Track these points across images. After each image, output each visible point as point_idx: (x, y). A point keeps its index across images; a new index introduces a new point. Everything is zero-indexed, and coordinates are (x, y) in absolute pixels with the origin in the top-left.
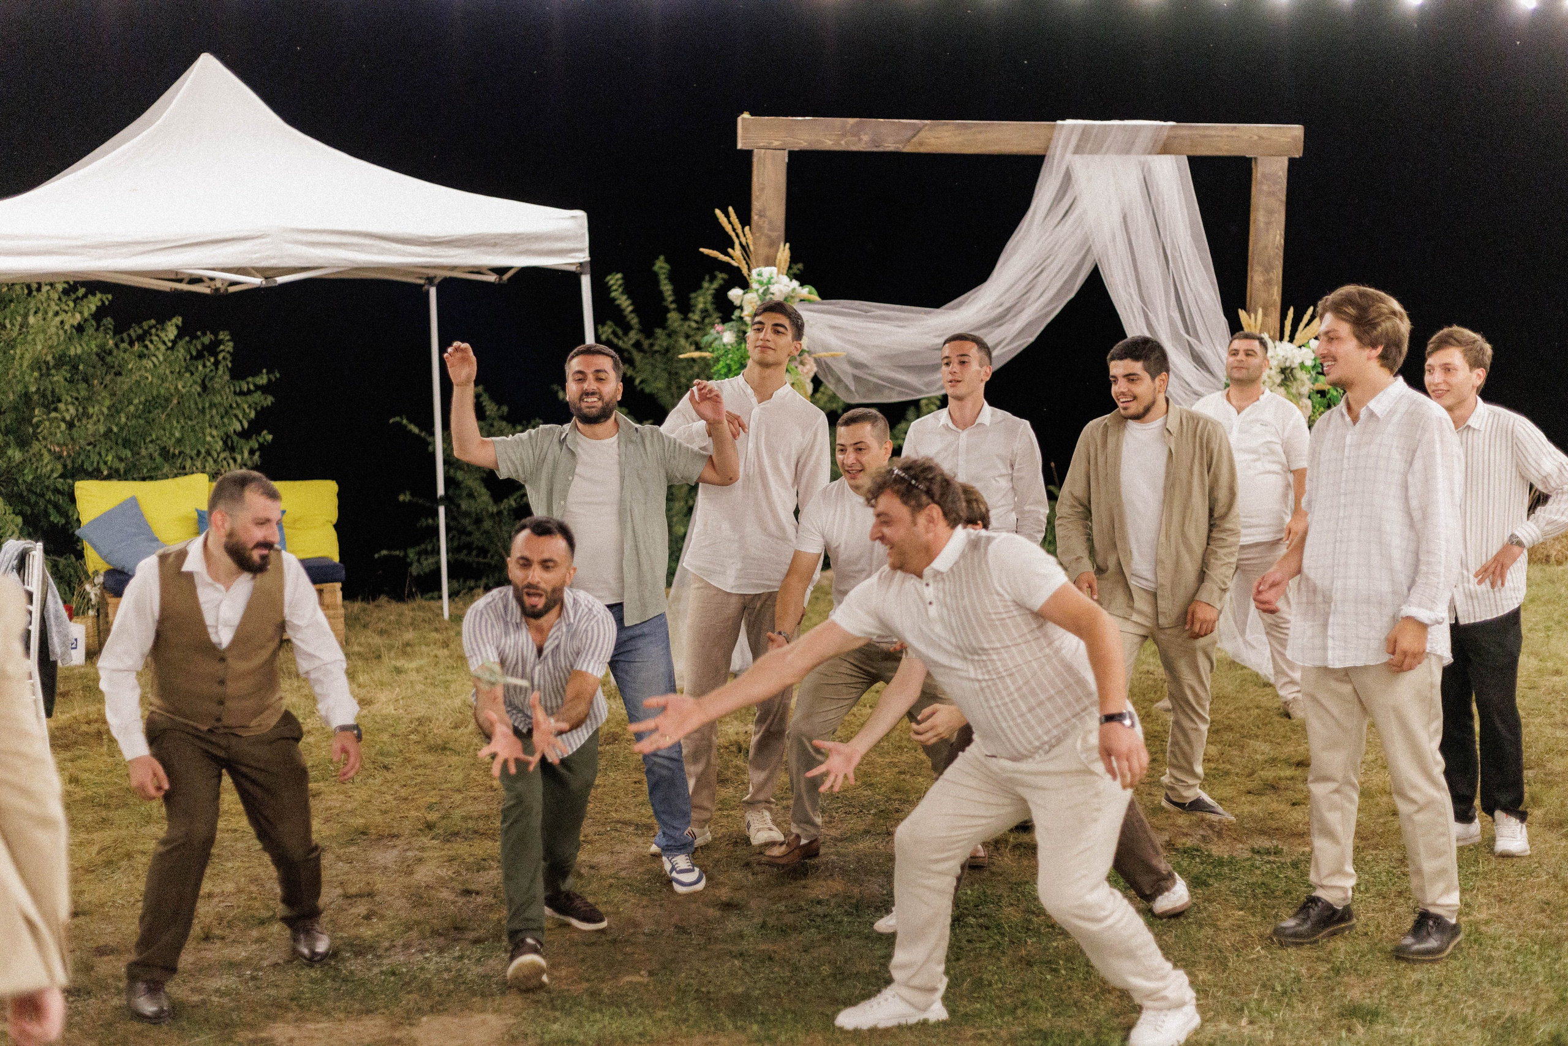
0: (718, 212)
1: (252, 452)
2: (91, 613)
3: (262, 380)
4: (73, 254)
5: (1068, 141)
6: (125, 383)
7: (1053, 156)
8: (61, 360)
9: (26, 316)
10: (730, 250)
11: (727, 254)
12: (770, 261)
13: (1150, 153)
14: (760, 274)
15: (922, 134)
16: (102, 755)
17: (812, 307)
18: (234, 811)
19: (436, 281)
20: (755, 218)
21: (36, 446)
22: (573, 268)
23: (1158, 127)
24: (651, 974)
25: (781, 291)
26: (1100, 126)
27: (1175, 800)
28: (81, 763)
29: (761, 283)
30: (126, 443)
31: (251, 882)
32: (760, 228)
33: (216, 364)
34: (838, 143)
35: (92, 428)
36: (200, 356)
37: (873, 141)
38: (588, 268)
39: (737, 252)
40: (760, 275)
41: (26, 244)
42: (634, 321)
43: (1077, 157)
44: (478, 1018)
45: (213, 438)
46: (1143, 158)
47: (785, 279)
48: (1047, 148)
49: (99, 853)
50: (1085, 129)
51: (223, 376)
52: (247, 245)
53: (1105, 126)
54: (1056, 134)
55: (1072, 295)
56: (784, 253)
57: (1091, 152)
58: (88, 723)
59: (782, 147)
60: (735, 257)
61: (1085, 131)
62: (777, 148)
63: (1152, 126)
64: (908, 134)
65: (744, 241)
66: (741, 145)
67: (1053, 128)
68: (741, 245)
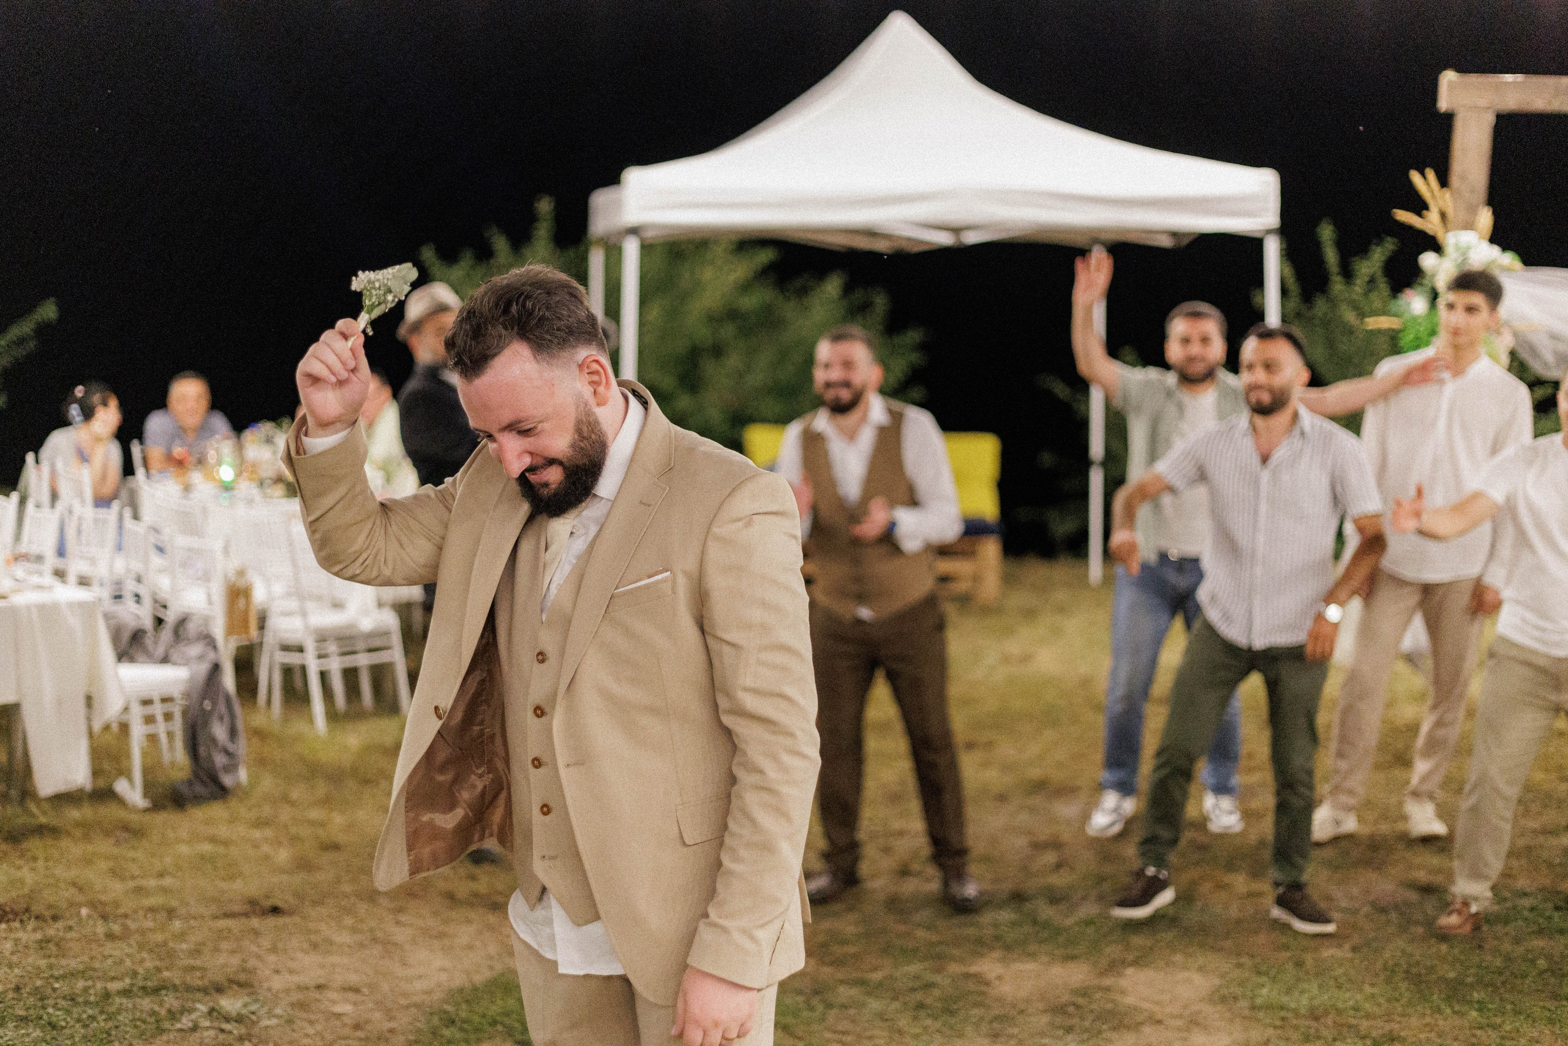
0: (1414, 174)
10: (1425, 214)
11: (1422, 217)
12: (1469, 226)
14: (1452, 240)
20: (1455, 179)
22: (1257, 234)
24: (1354, 949)
25: (1481, 258)
29: (1458, 249)
32: (1459, 190)
34: (1550, 102)
38: (1275, 232)
39: (1433, 216)
40: (1458, 239)
42: (1295, 288)
44: (1182, 975)
47: (1486, 245)
56: (1485, 218)
59: (1489, 108)
60: (1430, 223)
62: (1483, 108)
65: (1442, 206)
66: (1443, 105)
68: (1439, 209)
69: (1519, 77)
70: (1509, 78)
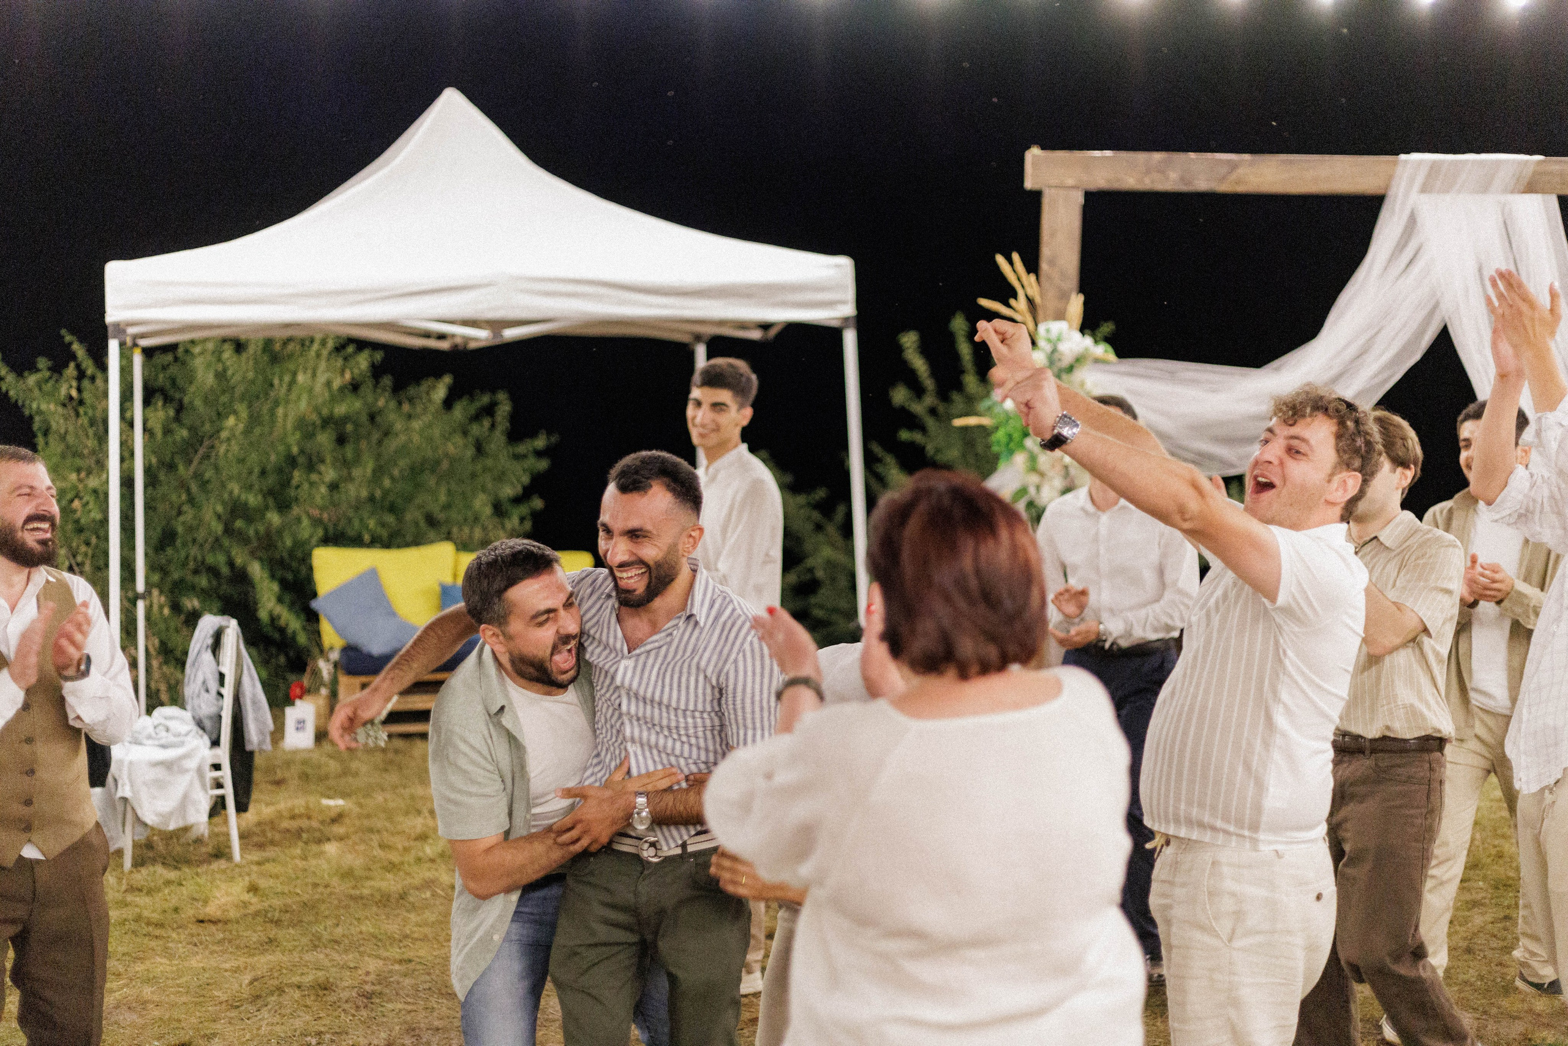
0: (1000, 259)
1: (522, 519)
2: (324, 691)
3: (540, 442)
5: (1412, 180)
6: (393, 444)
7: (1396, 197)
8: (327, 422)
9: (294, 374)
10: (1012, 302)
11: (1008, 306)
12: (1060, 316)
13: (1512, 192)
14: (1046, 330)
15: (1241, 171)
16: (293, 858)
17: (1107, 368)
18: (416, 935)
19: (706, 338)
20: (1044, 266)
21: (296, 511)
22: (835, 324)
23: (1520, 162)
25: (1071, 350)
26: (1453, 162)
27: (1531, 979)
28: (269, 867)
29: (1049, 340)
30: (392, 509)
31: (408, 1031)
32: (1049, 278)
33: (493, 426)
34: (1141, 181)
35: (357, 490)
36: (476, 418)
37: (1182, 179)
38: (852, 322)
39: (1021, 304)
40: (1048, 331)
41: (229, 292)
42: (929, 383)
43: (1424, 198)
45: (481, 504)
46: (1503, 198)
47: (1077, 335)
48: (1387, 187)
49: (251, 983)
50: (1434, 165)
51: (498, 440)
52: (473, 295)
53: (1458, 162)
54: (1399, 169)
55: (1417, 357)
56: (1076, 305)
57: (1441, 191)
58: (293, 817)
59: (1077, 187)
60: (1017, 309)
61: (1434, 167)
62: (1069, 187)
63: (1514, 161)
64: (1223, 170)
65: (1030, 292)
66: (1029, 184)
67: (1395, 163)
68: (1026, 296)
69: (1108, 153)
70: (1097, 153)
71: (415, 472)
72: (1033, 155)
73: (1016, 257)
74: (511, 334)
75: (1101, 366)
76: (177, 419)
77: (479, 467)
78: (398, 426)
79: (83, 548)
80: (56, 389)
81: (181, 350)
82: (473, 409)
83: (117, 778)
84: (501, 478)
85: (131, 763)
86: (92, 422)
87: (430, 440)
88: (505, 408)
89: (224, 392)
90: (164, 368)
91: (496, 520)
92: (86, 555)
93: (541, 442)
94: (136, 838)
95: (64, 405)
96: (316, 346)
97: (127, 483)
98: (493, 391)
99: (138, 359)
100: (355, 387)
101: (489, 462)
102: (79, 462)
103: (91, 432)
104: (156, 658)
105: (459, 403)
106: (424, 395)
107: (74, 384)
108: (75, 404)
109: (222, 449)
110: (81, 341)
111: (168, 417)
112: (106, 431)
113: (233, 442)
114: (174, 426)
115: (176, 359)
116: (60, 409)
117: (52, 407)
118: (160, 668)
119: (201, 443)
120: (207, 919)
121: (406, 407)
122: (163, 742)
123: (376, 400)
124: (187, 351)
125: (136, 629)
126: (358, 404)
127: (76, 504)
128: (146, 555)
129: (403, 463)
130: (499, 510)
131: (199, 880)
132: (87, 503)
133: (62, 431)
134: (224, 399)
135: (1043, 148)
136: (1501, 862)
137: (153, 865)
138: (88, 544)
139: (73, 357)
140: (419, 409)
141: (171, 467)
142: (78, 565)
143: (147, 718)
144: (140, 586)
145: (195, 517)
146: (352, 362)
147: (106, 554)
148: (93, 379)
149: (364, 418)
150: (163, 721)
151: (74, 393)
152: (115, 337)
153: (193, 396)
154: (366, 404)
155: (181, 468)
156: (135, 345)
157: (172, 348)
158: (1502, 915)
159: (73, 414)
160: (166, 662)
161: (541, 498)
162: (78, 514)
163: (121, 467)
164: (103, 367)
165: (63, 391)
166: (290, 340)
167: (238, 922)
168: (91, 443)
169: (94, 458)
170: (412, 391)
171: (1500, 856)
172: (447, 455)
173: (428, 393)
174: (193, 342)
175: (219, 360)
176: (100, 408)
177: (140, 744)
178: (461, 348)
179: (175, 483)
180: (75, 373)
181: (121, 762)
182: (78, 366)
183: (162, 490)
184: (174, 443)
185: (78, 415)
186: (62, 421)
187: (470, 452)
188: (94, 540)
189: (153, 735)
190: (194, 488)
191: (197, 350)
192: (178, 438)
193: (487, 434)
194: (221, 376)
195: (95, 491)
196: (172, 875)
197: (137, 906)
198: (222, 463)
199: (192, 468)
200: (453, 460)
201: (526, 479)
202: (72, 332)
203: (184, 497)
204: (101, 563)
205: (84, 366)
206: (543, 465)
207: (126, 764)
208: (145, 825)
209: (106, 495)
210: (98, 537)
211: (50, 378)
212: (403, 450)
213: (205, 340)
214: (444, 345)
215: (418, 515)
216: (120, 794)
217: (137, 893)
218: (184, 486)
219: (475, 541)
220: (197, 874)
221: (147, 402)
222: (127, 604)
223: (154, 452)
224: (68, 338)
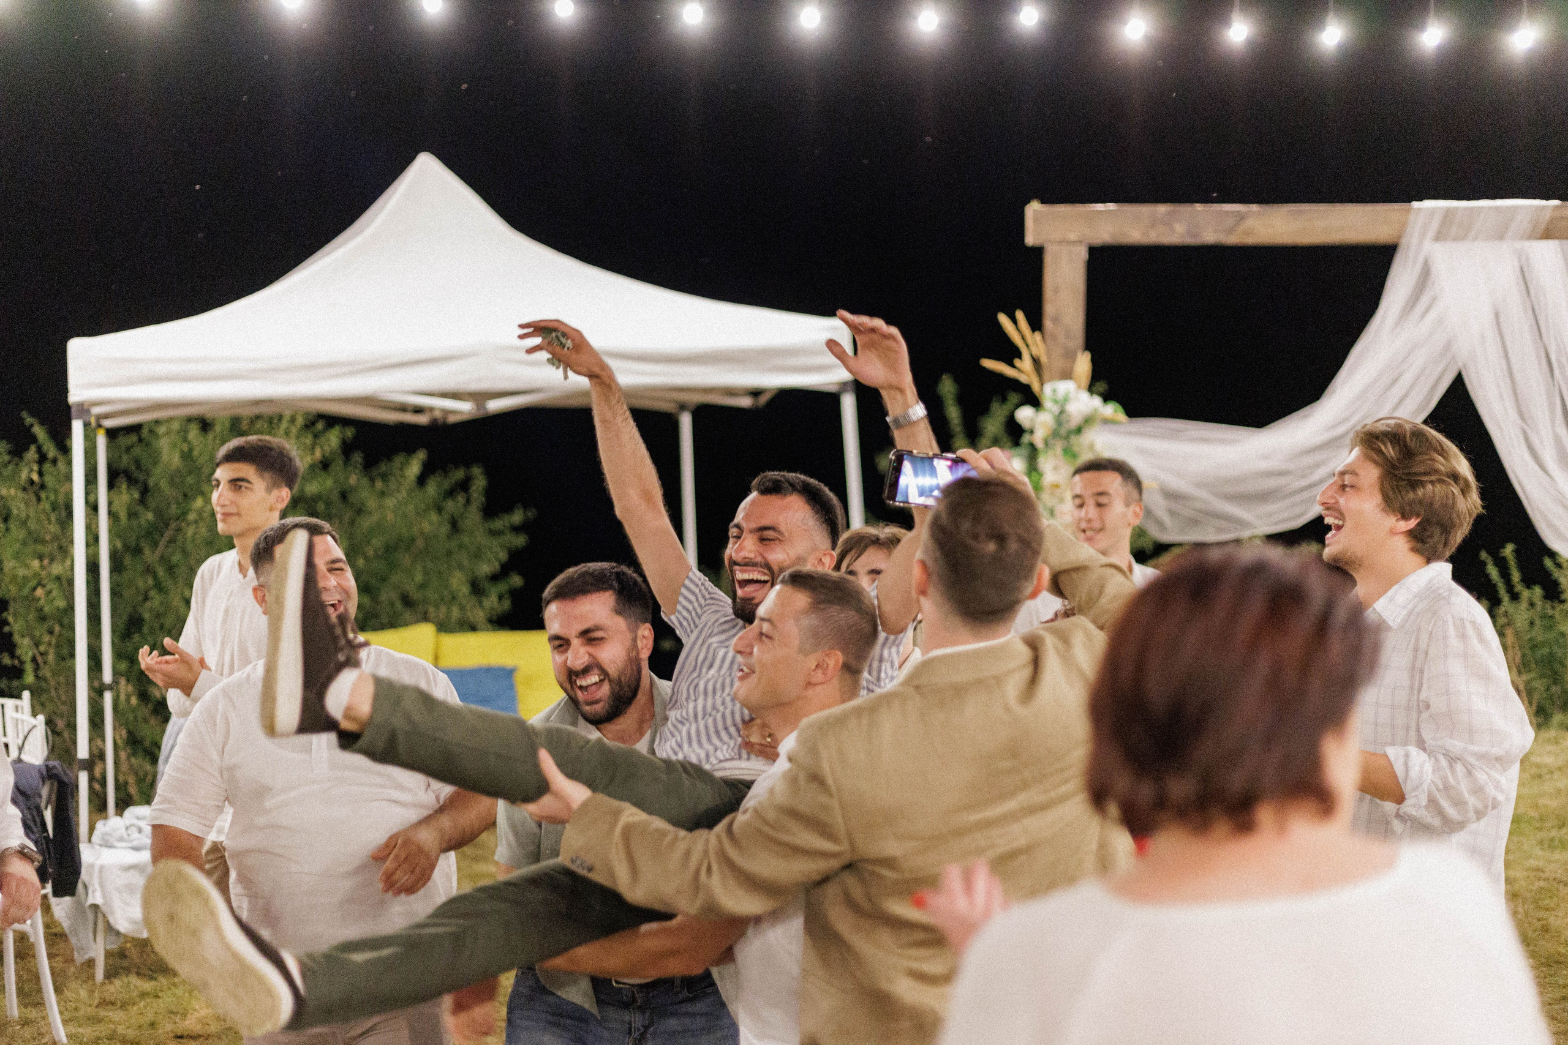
0: (1003, 319)
1: (501, 597)
4: (253, 379)
5: (1425, 228)
6: (366, 523)
7: (1408, 248)
10: (1017, 362)
11: (1013, 366)
12: (1067, 375)
13: (1528, 239)
14: (1052, 390)
15: (1250, 223)
17: (1116, 428)
19: (692, 407)
20: (1048, 324)
22: (833, 389)
25: (1080, 410)
26: (1466, 209)
29: (1056, 401)
32: (1054, 334)
33: (468, 501)
36: (451, 493)
37: (1189, 231)
38: (849, 388)
39: (1026, 363)
40: (1054, 391)
43: (1438, 247)
46: (1518, 245)
47: (1085, 396)
48: (1399, 237)
50: (1448, 212)
51: (473, 517)
52: (455, 366)
53: (1472, 209)
54: (1412, 217)
56: (1083, 364)
57: (1456, 239)
59: (1080, 242)
60: (1023, 371)
61: (1448, 213)
62: (1074, 242)
63: (1530, 207)
64: (1230, 222)
65: (1035, 352)
66: (1030, 240)
67: (1408, 211)
68: (1031, 356)
69: (1111, 206)
70: (1100, 207)
71: (390, 549)
72: (1034, 209)
73: (1020, 315)
74: (495, 406)
75: (1111, 426)
76: (143, 501)
77: (454, 544)
78: (372, 503)
79: (46, 638)
80: (16, 472)
81: (145, 432)
82: (447, 484)
83: (87, 883)
84: (477, 555)
85: (102, 867)
86: (54, 508)
87: (405, 516)
88: (480, 482)
89: (190, 473)
90: (128, 449)
91: (474, 598)
92: (49, 644)
93: (517, 517)
94: (108, 947)
95: (24, 489)
96: (284, 424)
97: (93, 568)
98: (468, 466)
99: (101, 441)
100: (325, 465)
101: (466, 539)
102: (39, 548)
103: (53, 517)
104: (125, 749)
105: (432, 477)
106: (398, 472)
107: (36, 467)
108: (36, 488)
109: (190, 532)
110: (42, 423)
111: (133, 499)
112: (70, 514)
113: (201, 524)
114: (140, 508)
115: (140, 440)
116: (20, 494)
117: (13, 491)
118: (128, 758)
119: (167, 525)
120: (186, 1034)
121: (379, 484)
122: (135, 844)
123: (347, 478)
124: (151, 431)
125: (102, 721)
126: (329, 483)
127: (39, 592)
128: (113, 644)
129: (377, 542)
130: (477, 588)
131: (177, 992)
132: (50, 592)
133: (23, 515)
134: (190, 480)
135: (1043, 201)
136: (1547, 936)
137: (127, 976)
138: (51, 632)
139: (34, 439)
140: (392, 485)
141: (137, 551)
142: (41, 654)
143: (118, 818)
144: (107, 677)
145: (161, 603)
146: (322, 440)
147: (71, 643)
148: (54, 462)
149: (335, 496)
150: (135, 821)
151: (35, 477)
152: (78, 418)
153: (158, 478)
154: (336, 482)
155: (147, 551)
156: (100, 426)
157: (135, 428)
158: (1558, 995)
159: (34, 499)
160: (134, 754)
161: (519, 574)
162: (42, 602)
163: (87, 552)
164: (65, 449)
165: (24, 475)
166: (258, 417)
167: (219, 1038)
168: (53, 528)
169: (56, 544)
170: (383, 467)
171: (1545, 929)
172: (422, 532)
173: (401, 469)
174: (157, 422)
175: (185, 439)
176: (63, 490)
177: (111, 847)
178: (440, 422)
179: (140, 568)
180: (36, 456)
181: (92, 866)
182: (39, 450)
183: (128, 575)
184: (140, 526)
185: (39, 499)
186: (22, 506)
187: (445, 529)
188: (57, 628)
189: (125, 836)
190: (161, 572)
191: (162, 430)
192: (143, 521)
193: (462, 510)
194: (187, 456)
195: (58, 578)
196: (148, 986)
197: (111, 1021)
198: (189, 547)
199: (158, 553)
200: (427, 538)
201: (503, 556)
202: (32, 414)
203: (150, 581)
204: (65, 652)
205: (45, 448)
206: (520, 541)
207: (96, 870)
208: (118, 933)
209: (71, 582)
210: (61, 625)
211: (9, 462)
212: (377, 528)
213: (170, 420)
214: (422, 419)
215: (394, 596)
216: (91, 900)
217: (110, 1007)
218: (149, 570)
219: (453, 621)
220: (175, 985)
221: (111, 485)
222: (93, 695)
223: (119, 536)
224: (29, 420)
